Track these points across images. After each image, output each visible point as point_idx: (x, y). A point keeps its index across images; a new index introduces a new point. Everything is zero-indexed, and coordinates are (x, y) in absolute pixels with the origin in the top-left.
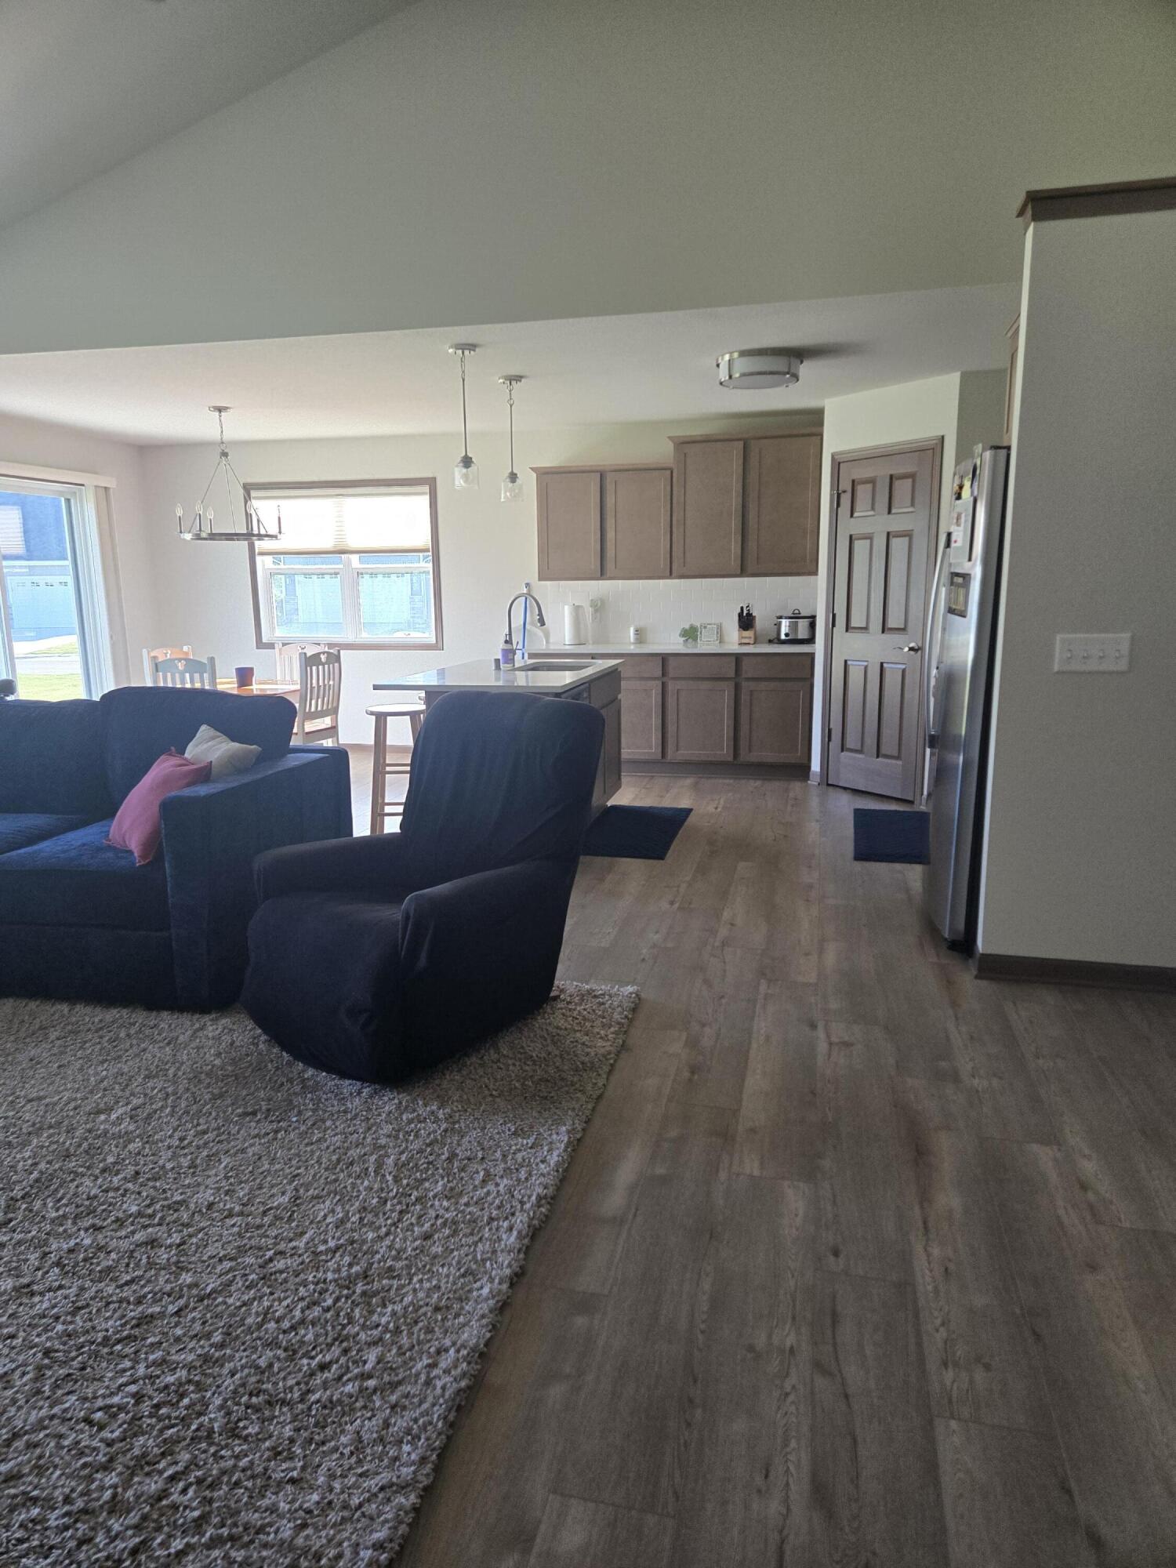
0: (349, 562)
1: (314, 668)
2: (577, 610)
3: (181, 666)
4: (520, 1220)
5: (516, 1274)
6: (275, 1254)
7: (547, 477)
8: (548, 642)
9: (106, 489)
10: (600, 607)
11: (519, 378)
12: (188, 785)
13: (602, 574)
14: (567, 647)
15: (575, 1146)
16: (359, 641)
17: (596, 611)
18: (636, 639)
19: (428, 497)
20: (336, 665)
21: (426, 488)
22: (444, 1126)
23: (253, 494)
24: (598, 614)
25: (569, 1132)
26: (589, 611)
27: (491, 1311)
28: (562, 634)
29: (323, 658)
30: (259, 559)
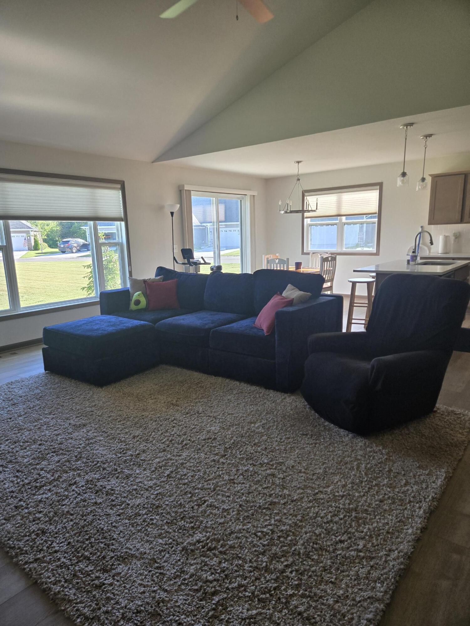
0: (341, 220)
1: (326, 263)
2: (446, 238)
3: (277, 261)
4: (424, 505)
5: (424, 528)
6: (319, 491)
8: (430, 252)
9: (254, 196)
10: (458, 236)
11: (430, 136)
12: (285, 307)
13: (461, 221)
14: (440, 255)
15: (449, 479)
16: (342, 252)
17: (456, 238)
19: (378, 191)
20: (335, 261)
21: (378, 187)
22: (386, 457)
23: (306, 194)
24: (457, 240)
25: (446, 472)
26: (452, 238)
27: (413, 540)
28: (438, 249)
29: (330, 258)
30: (305, 220)
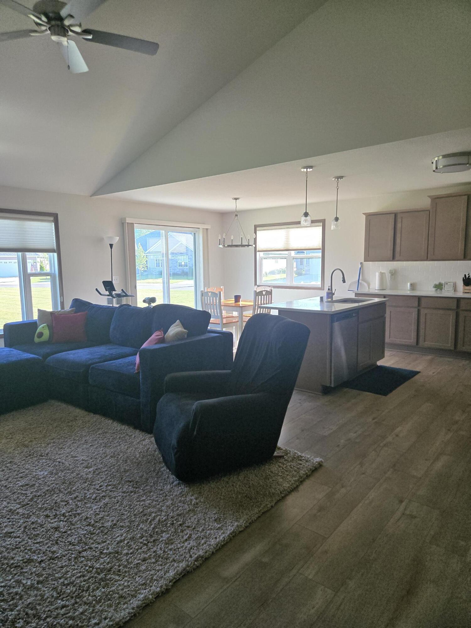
0: (291, 253)
1: (260, 297)
2: (382, 275)
3: (210, 294)
4: (183, 565)
5: (162, 592)
7: (370, 217)
8: (369, 288)
9: (207, 229)
10: (394, 273)
11: (341, 177)
13: (393, 259)
14: (376, 291)
16: (292, 285)
17: (392, 275)
18: (411, 288)
19: (321, 227)
20: (270, 296)
21: (321, 224)
22: (191, 507)
23: (258, 229)
24: (393, 277)
25: (238, 526)
26: (388, 276)
27: (137, 607)
28: (375, 286)
29: (264, 293)
30: (258, 253)
